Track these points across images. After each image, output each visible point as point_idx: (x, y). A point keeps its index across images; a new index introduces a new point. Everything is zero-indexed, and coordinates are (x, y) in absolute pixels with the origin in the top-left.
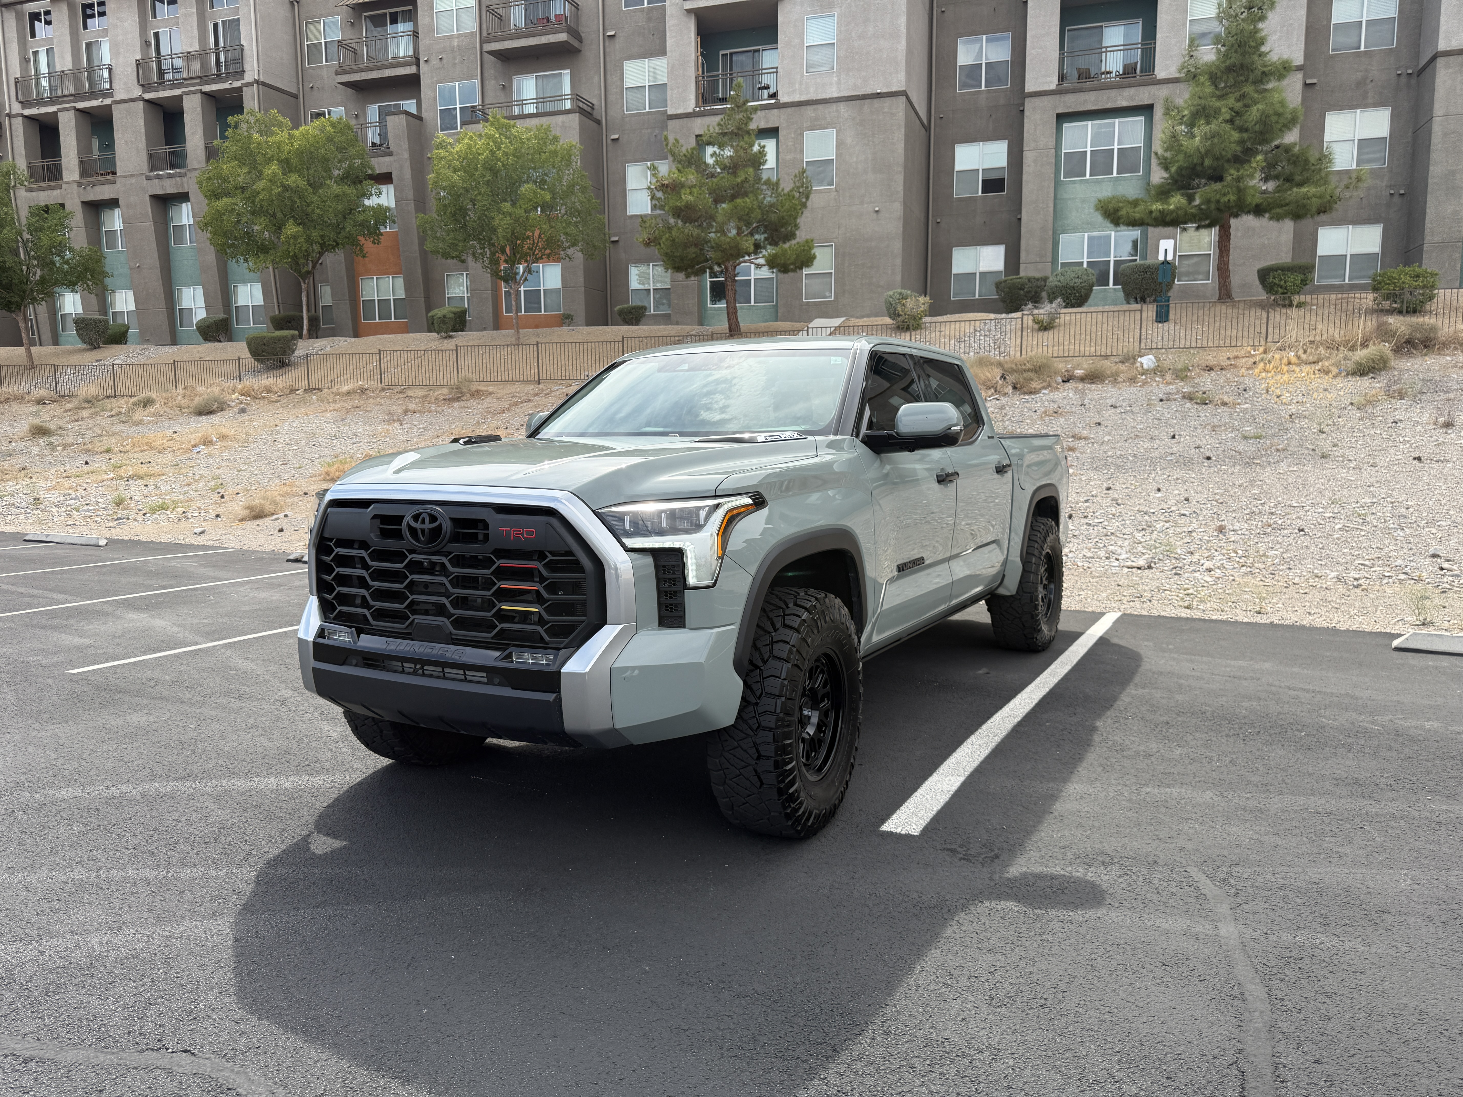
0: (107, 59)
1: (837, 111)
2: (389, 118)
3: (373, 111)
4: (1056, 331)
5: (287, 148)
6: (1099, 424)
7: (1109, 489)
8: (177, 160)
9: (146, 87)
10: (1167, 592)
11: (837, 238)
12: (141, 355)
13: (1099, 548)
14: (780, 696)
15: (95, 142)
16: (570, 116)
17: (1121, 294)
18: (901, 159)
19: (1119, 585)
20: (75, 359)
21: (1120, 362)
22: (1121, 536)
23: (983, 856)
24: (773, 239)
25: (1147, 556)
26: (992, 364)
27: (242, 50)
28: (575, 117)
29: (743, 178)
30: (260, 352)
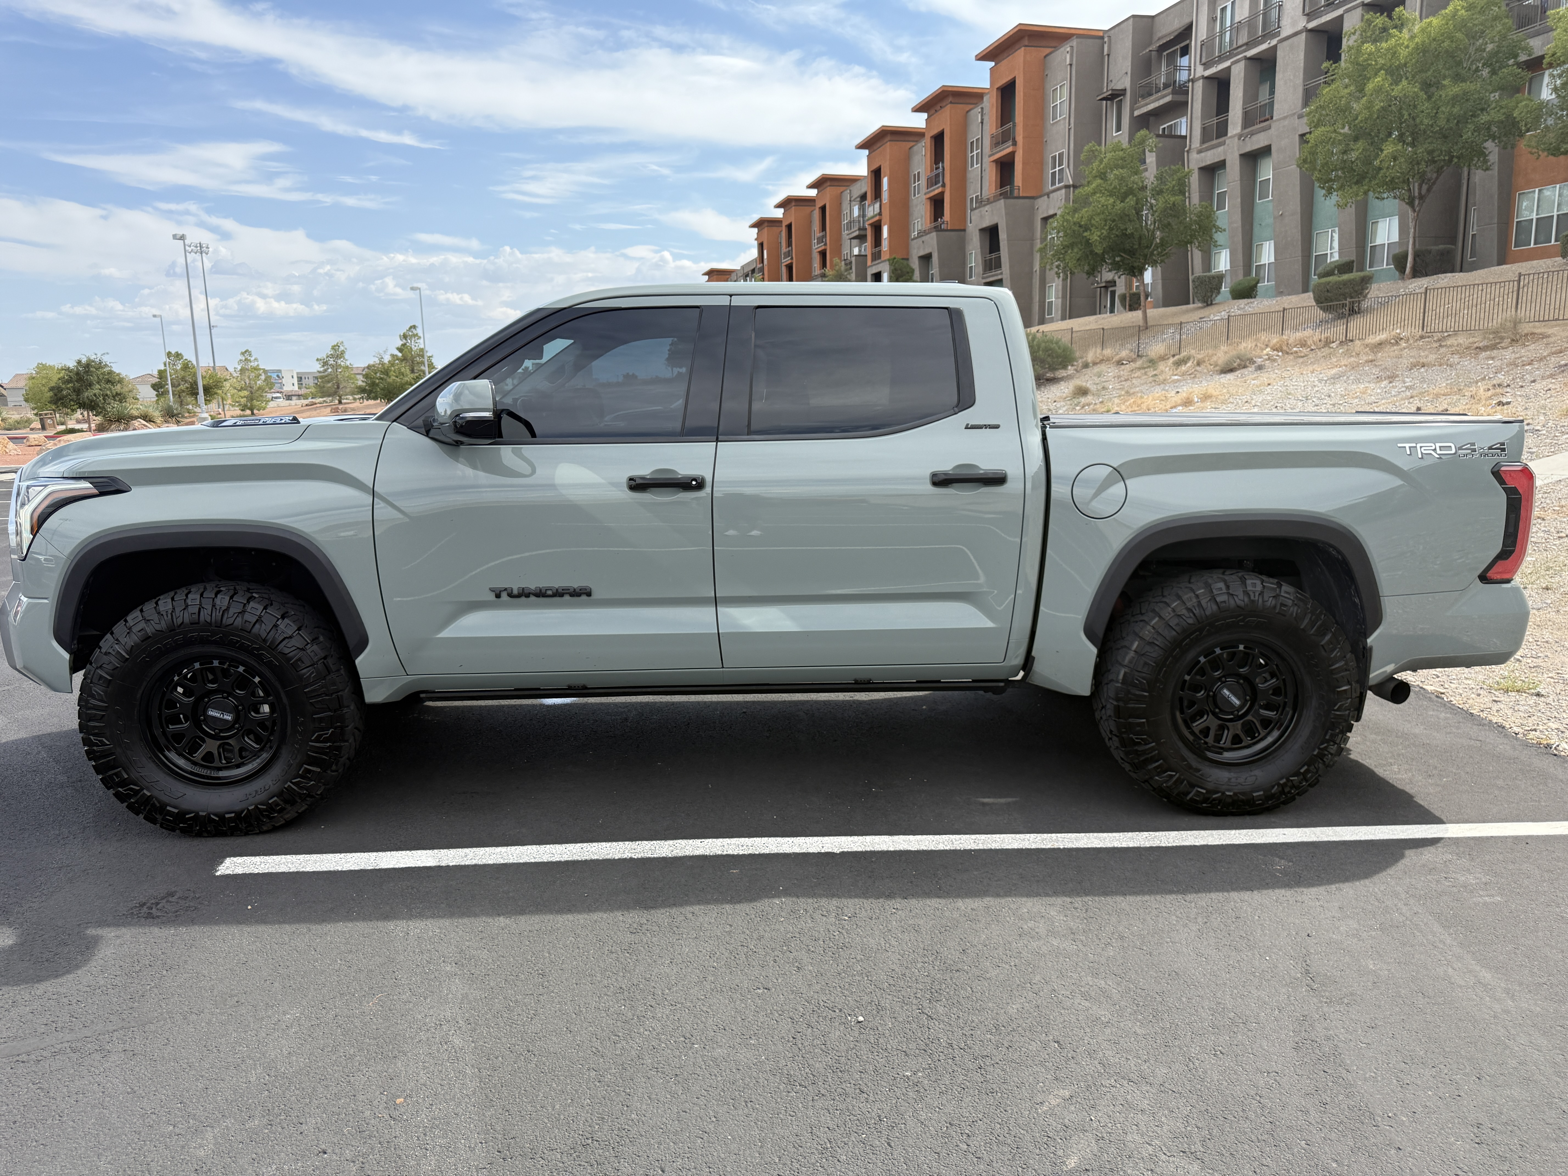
5: (1403, 53)
9: (1311, 16)
20: (1183, 318)
30: (1323, 299)
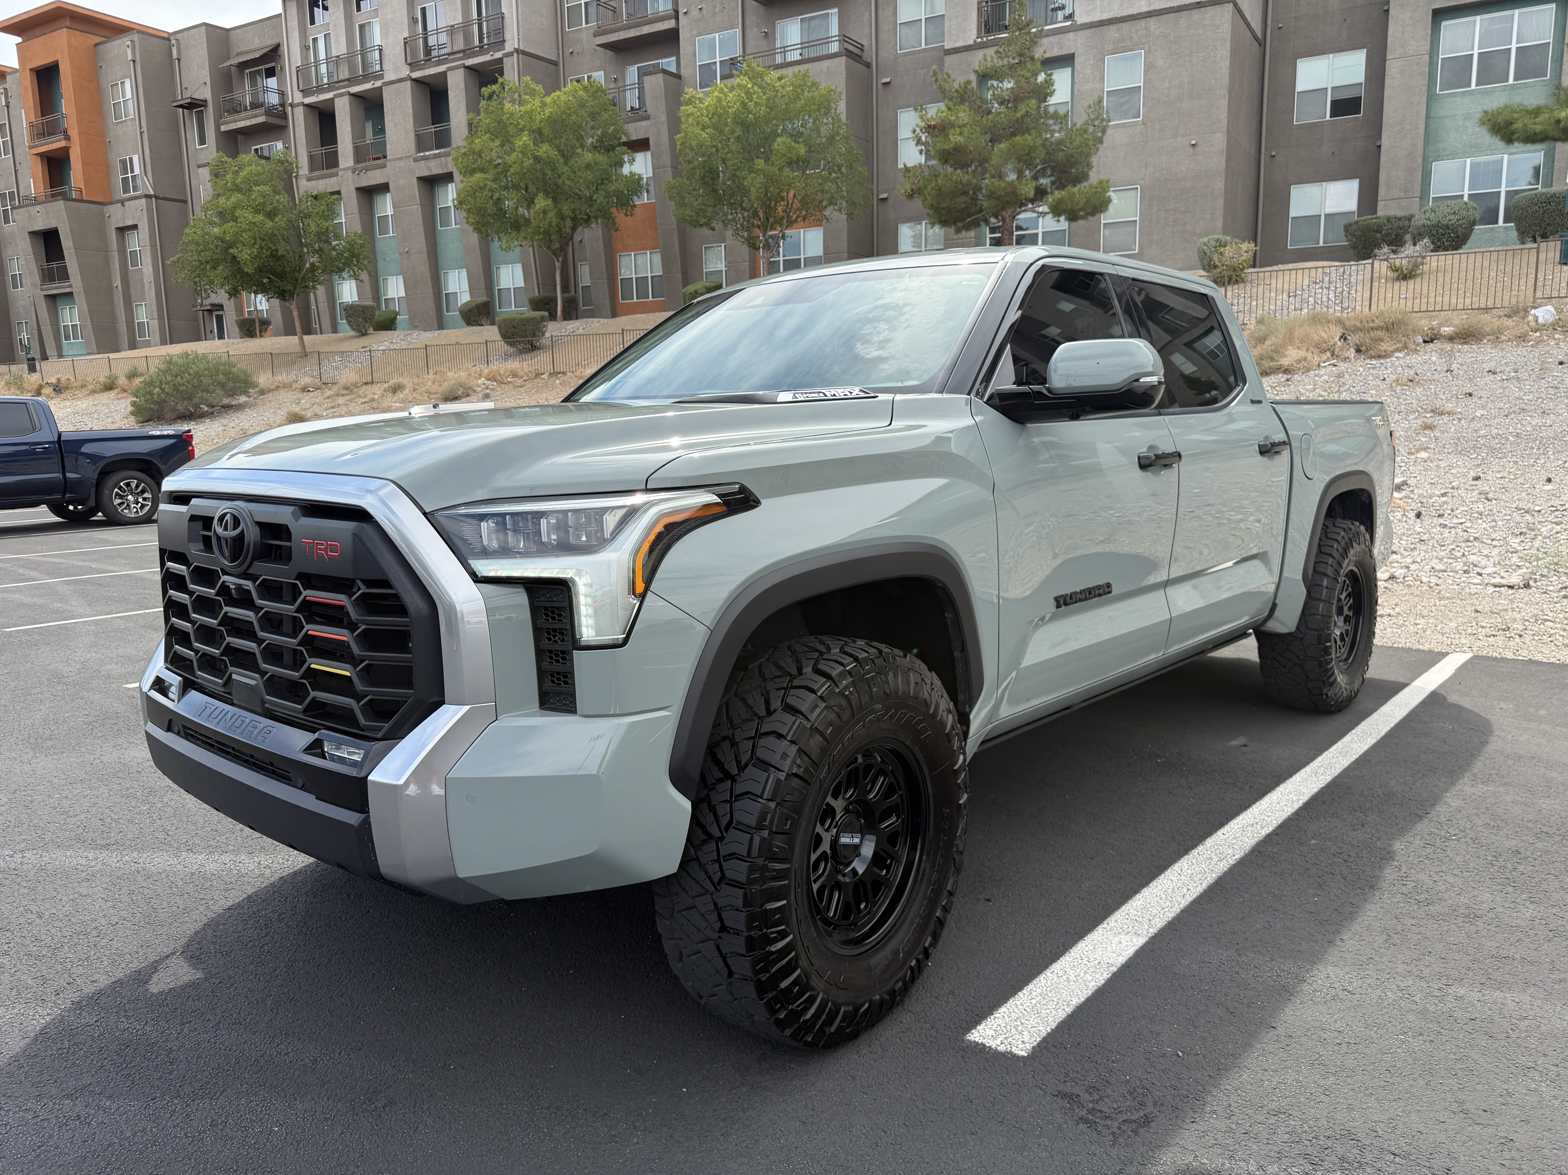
0: (378, 41)
1: (1146, 28)
2: (646, 79)
3: (632, 73)
4: (1418, 280)
5: (538, 118)
6: (1470, 395)
7: (1477, 478)
8: (442, 140)
9: (413, 66)
10: (1548, 623)
11: (1143, 179)
12: (404, 340)
13: (1456, 558)
14: (760, 828)
15: (369, 127)
16: (836, 60)
17: (1514, 234)
18: (1225, 81)
19: (1477, 611)
20: (343, 347)
21: (1505, 315)
22: (1489, 542)
23: (1122, 1117)
24: (1061, 183)
25: (1524, 570)
26: (1328, 322)
27: (503, 18)
28: (843, 60)
29: (1023, 112)
30: (510, 334)
